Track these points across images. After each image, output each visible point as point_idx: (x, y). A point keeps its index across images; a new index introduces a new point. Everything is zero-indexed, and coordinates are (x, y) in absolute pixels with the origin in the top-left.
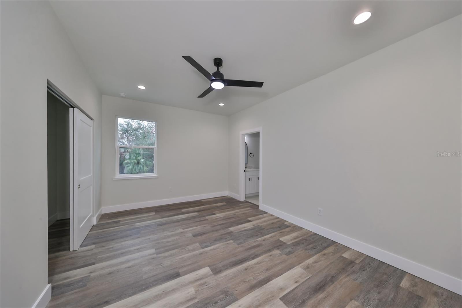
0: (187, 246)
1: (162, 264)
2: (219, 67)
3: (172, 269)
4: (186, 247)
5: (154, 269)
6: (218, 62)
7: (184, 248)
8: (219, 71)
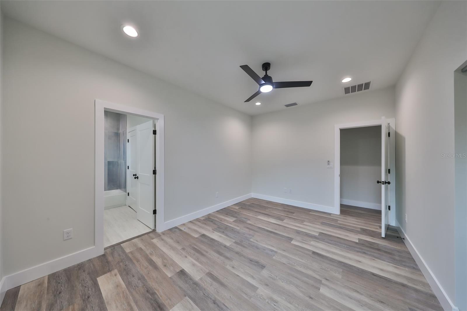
0: (284, 264)
1: (321, 268)
2: (268, 71)
3: (315, 258)
4: (286, 264)
5: (330, 270)
6: (266, 66)
7: (289, 264)
8: (268, 75)
